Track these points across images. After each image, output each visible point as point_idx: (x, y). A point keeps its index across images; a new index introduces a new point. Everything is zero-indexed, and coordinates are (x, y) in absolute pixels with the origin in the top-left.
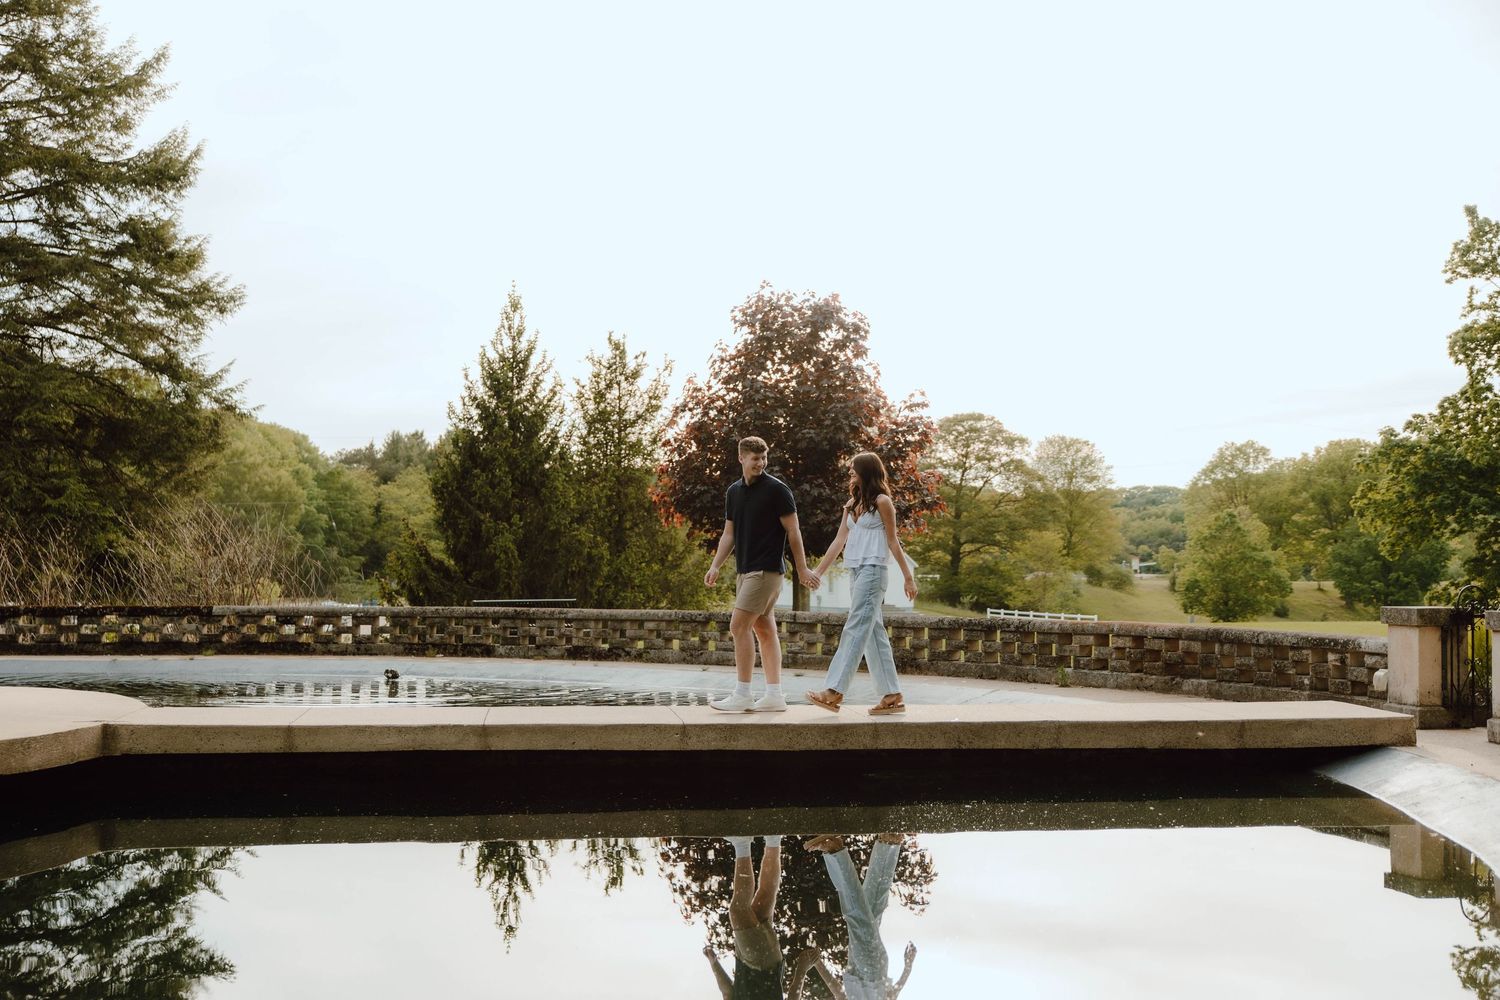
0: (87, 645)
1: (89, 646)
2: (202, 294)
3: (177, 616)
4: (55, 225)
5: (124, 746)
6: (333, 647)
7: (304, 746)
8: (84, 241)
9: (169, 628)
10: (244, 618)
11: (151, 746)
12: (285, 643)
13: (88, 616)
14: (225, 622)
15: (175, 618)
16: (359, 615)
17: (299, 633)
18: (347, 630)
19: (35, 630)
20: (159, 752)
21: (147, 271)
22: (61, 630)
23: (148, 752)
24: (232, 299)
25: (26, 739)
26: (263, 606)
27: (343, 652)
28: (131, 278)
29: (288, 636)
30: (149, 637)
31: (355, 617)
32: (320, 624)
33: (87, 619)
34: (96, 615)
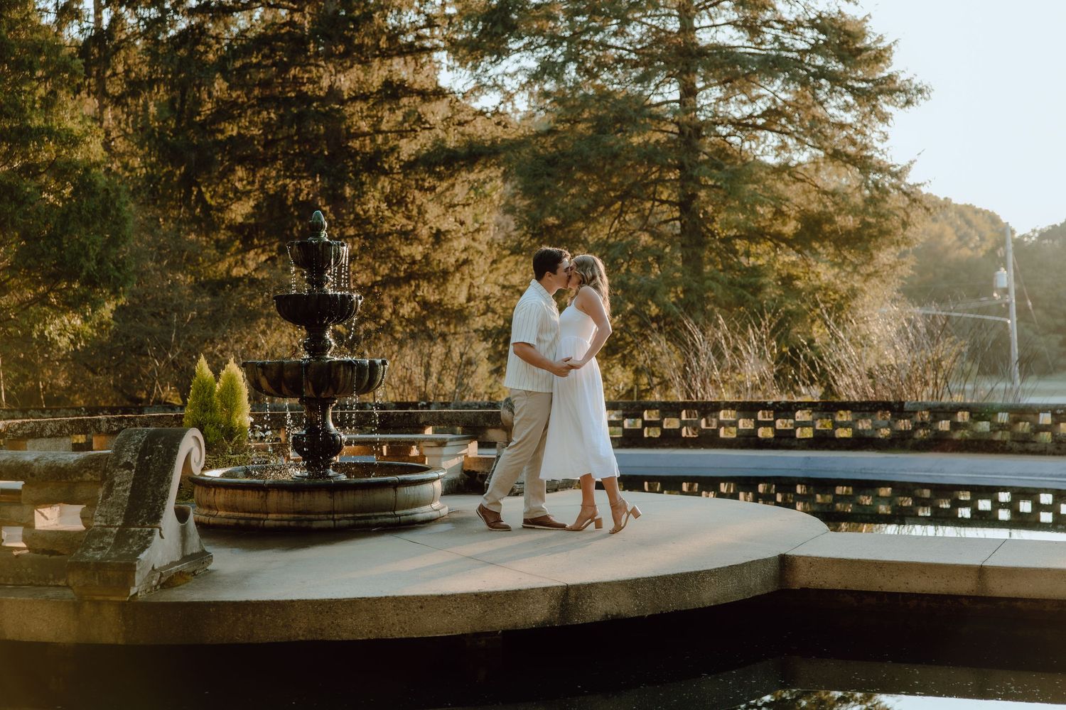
0: (783, 440)
1: (786, 441)
2: (888, 87)
3: (870, 411)
4: (752, 28)
5: (803, 578)
6: (1031, 446)
7: (1000, 588)
8: (776, 38)
9: (864, 425)
10: (940, 412)
11: (831, 581)
12: (979, 441)
13: (783, 411)
14: (918, 418)
15: (867, 414)
16: (1059, 412)
17: (993, 431)
18: (1045, 428)
19: (735, 424)
20: (839, 587)
21: (836, 66)
22: (759, 424)
23: (827, 586)
24: (920, 91)
25: (700, 572)
26: (958, 399)
27: (1042, 452)
28: (822, 73)
29: (982, 433)
30: (842, 433)
31: (1054, 414)
32: (1016, 421)
33: (783, 414)
34: (791, 411)
